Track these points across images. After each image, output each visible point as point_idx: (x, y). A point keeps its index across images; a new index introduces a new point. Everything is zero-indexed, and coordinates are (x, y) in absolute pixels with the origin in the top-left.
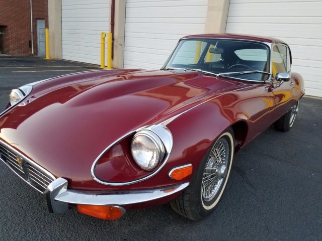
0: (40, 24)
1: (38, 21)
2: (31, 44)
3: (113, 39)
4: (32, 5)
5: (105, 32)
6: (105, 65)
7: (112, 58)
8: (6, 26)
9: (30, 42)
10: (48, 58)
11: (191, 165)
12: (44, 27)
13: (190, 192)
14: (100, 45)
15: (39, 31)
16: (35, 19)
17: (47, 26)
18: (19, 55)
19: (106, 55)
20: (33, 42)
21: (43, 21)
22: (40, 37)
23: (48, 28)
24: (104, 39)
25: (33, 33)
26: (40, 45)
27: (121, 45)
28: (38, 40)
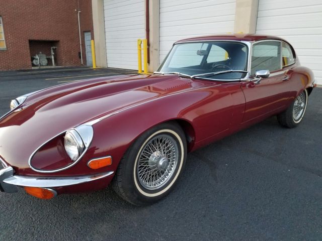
0: (87, 36)
1: (86, 34)
2: (81, 55)
3: (148, 44)
4: (80, 20)
5: (142, 39)
6: (143, 70)
7: (149, 62)
8: (59, 41)
9: (80, 53)
10: (94, 67)
11: (110, 157)
12: (90, 38)
13: (121, 180)
14: (137, 52)
15: (87, 43)
16: (83, 32)
17: (93, 38)
18: (70, 66)
19: (143, 60)
20: (82, 53)
21: (90, 33)
22: (87, 48)
23: (94, 39)
24: (140, 45)
25: (82, 45)
26: (88, 55)
27: (156, 50)
28: (87, 51)
